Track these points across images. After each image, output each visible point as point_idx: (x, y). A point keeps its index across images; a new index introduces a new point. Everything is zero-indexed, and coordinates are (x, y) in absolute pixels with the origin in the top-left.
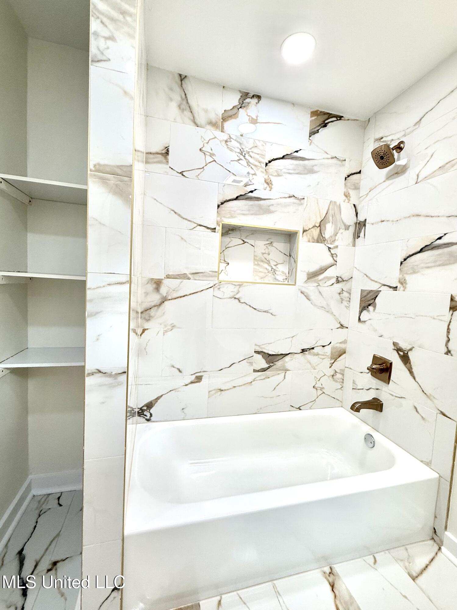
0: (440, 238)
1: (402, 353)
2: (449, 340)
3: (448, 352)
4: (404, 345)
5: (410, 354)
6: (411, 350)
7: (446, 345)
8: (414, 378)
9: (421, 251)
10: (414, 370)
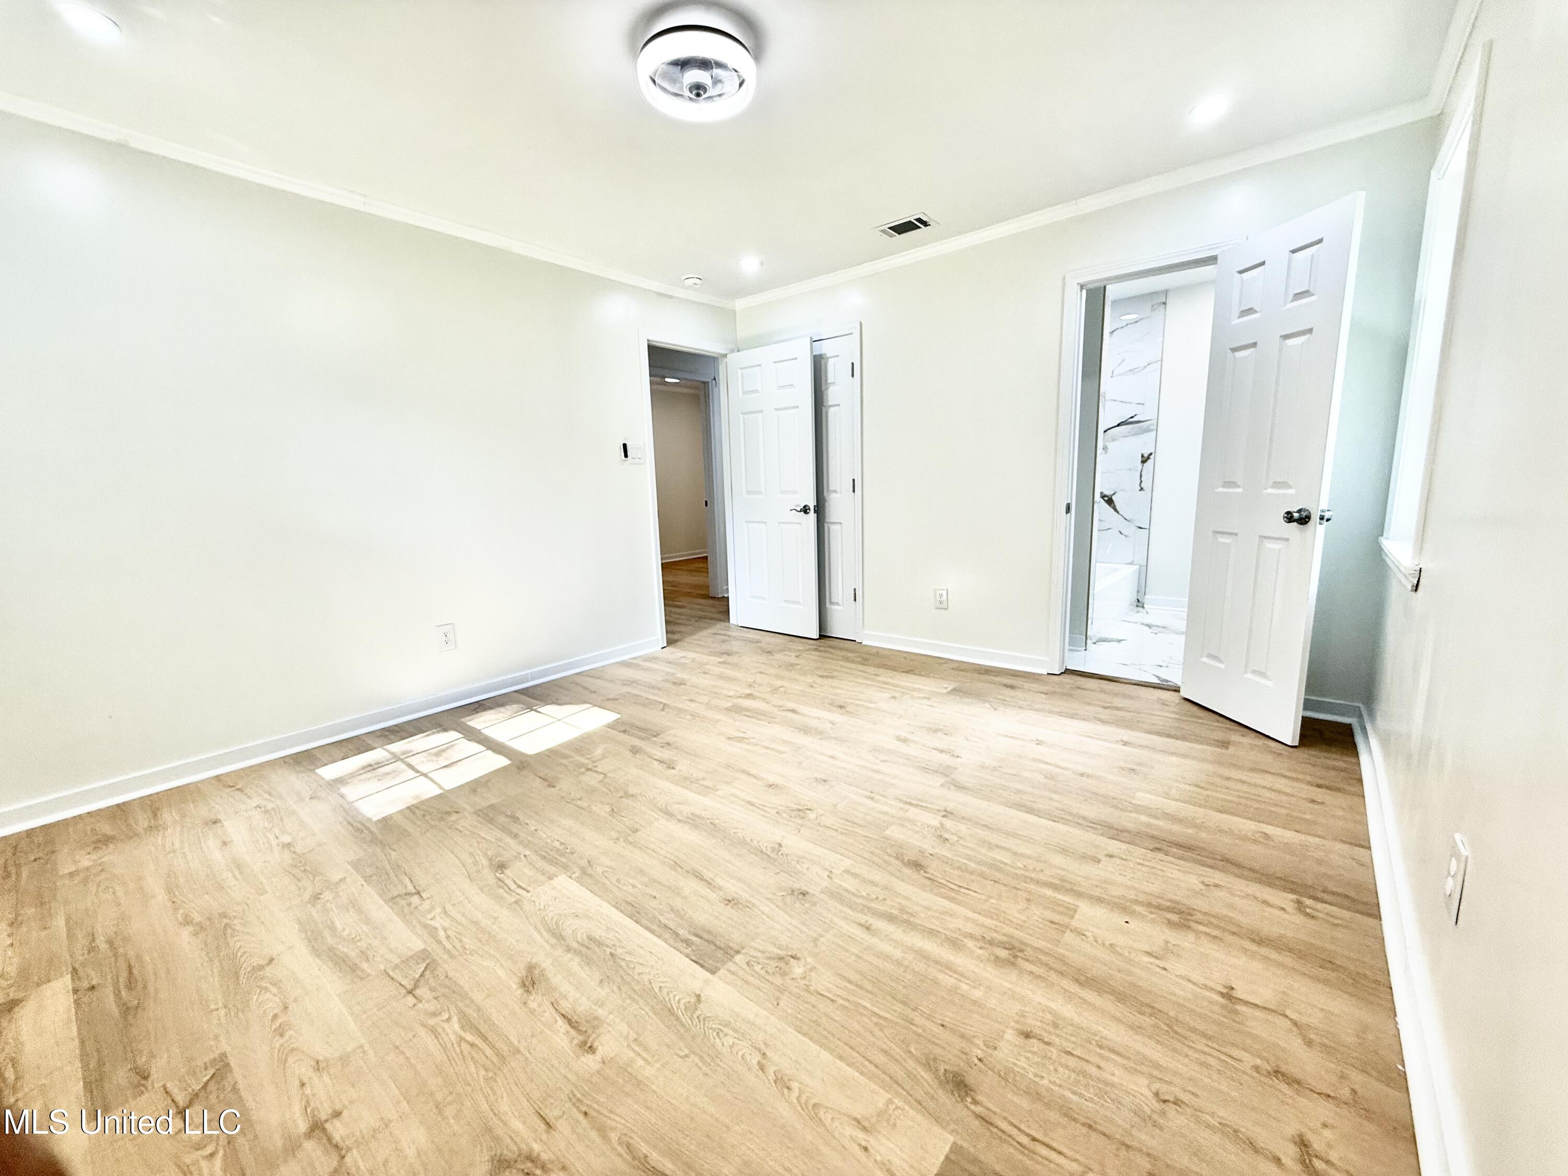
0: (1132, 417)
1: (1106, 499)
2: (1141, 482)
3: (1142, 489)
4: (1107, 493)
5: (1114, 498)
6: (1114, 494)
7: (1140, 485)
8: (1118, 512)
9: (1118, 425)
10: (1118, 508)
